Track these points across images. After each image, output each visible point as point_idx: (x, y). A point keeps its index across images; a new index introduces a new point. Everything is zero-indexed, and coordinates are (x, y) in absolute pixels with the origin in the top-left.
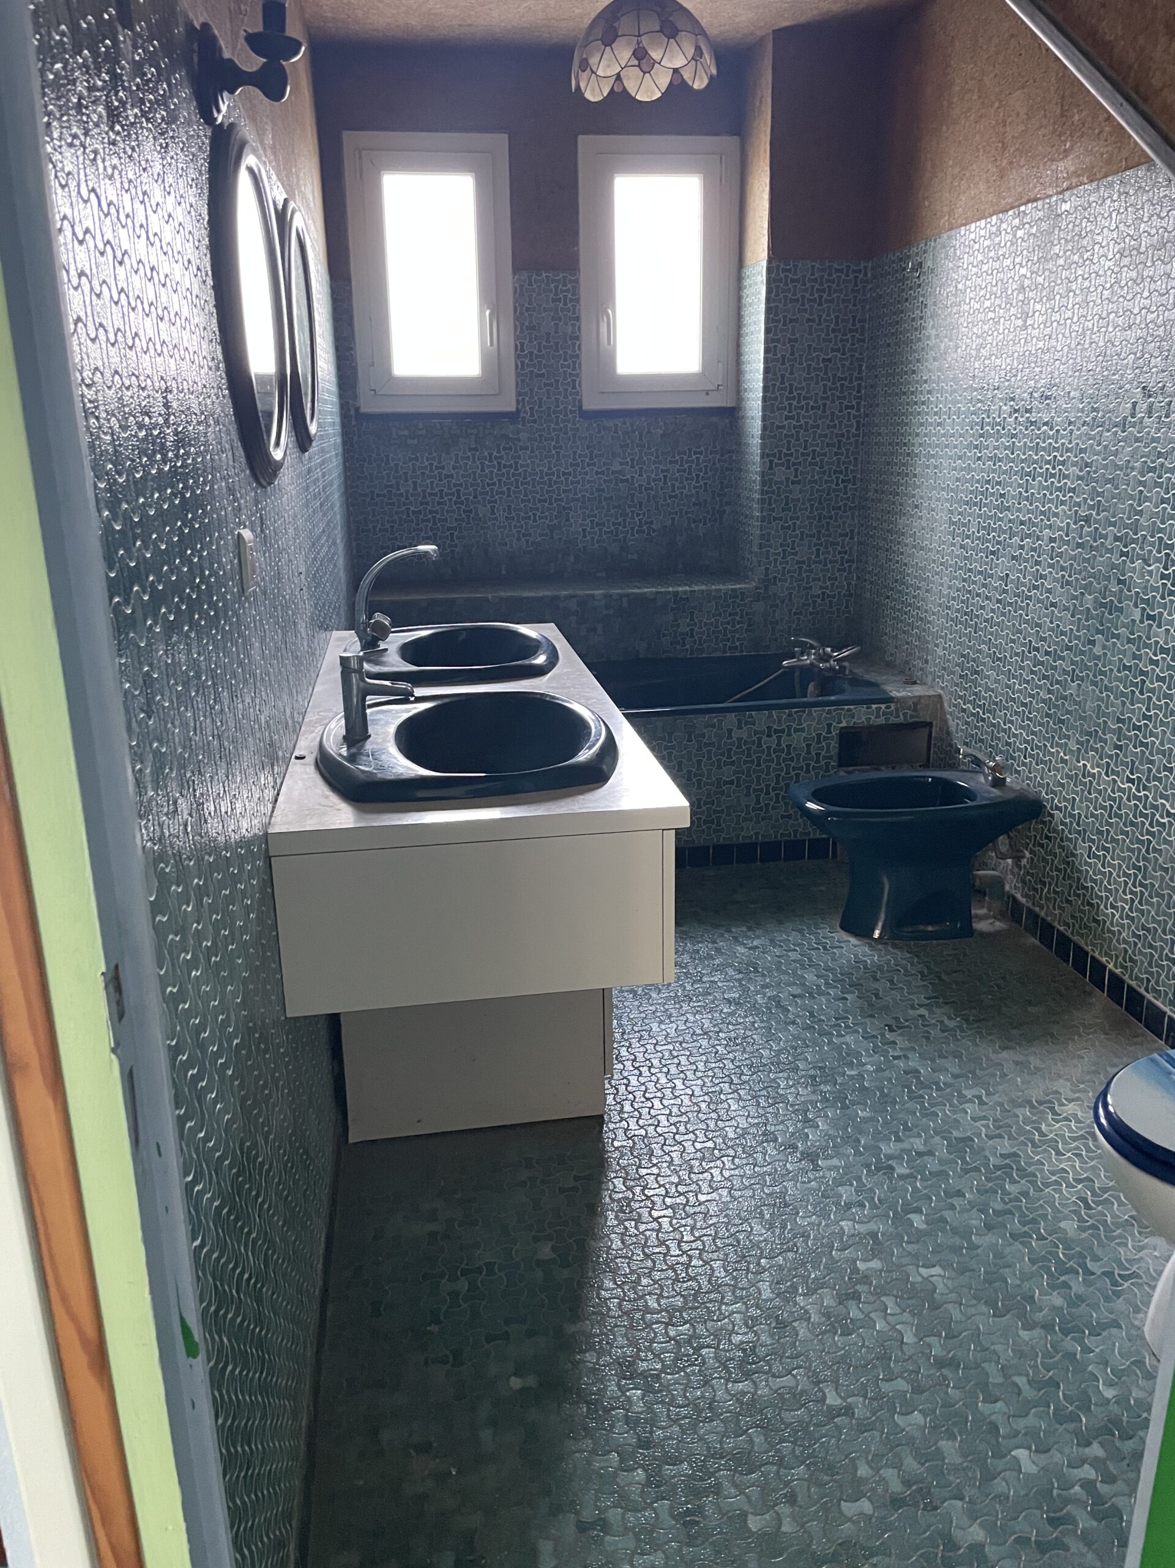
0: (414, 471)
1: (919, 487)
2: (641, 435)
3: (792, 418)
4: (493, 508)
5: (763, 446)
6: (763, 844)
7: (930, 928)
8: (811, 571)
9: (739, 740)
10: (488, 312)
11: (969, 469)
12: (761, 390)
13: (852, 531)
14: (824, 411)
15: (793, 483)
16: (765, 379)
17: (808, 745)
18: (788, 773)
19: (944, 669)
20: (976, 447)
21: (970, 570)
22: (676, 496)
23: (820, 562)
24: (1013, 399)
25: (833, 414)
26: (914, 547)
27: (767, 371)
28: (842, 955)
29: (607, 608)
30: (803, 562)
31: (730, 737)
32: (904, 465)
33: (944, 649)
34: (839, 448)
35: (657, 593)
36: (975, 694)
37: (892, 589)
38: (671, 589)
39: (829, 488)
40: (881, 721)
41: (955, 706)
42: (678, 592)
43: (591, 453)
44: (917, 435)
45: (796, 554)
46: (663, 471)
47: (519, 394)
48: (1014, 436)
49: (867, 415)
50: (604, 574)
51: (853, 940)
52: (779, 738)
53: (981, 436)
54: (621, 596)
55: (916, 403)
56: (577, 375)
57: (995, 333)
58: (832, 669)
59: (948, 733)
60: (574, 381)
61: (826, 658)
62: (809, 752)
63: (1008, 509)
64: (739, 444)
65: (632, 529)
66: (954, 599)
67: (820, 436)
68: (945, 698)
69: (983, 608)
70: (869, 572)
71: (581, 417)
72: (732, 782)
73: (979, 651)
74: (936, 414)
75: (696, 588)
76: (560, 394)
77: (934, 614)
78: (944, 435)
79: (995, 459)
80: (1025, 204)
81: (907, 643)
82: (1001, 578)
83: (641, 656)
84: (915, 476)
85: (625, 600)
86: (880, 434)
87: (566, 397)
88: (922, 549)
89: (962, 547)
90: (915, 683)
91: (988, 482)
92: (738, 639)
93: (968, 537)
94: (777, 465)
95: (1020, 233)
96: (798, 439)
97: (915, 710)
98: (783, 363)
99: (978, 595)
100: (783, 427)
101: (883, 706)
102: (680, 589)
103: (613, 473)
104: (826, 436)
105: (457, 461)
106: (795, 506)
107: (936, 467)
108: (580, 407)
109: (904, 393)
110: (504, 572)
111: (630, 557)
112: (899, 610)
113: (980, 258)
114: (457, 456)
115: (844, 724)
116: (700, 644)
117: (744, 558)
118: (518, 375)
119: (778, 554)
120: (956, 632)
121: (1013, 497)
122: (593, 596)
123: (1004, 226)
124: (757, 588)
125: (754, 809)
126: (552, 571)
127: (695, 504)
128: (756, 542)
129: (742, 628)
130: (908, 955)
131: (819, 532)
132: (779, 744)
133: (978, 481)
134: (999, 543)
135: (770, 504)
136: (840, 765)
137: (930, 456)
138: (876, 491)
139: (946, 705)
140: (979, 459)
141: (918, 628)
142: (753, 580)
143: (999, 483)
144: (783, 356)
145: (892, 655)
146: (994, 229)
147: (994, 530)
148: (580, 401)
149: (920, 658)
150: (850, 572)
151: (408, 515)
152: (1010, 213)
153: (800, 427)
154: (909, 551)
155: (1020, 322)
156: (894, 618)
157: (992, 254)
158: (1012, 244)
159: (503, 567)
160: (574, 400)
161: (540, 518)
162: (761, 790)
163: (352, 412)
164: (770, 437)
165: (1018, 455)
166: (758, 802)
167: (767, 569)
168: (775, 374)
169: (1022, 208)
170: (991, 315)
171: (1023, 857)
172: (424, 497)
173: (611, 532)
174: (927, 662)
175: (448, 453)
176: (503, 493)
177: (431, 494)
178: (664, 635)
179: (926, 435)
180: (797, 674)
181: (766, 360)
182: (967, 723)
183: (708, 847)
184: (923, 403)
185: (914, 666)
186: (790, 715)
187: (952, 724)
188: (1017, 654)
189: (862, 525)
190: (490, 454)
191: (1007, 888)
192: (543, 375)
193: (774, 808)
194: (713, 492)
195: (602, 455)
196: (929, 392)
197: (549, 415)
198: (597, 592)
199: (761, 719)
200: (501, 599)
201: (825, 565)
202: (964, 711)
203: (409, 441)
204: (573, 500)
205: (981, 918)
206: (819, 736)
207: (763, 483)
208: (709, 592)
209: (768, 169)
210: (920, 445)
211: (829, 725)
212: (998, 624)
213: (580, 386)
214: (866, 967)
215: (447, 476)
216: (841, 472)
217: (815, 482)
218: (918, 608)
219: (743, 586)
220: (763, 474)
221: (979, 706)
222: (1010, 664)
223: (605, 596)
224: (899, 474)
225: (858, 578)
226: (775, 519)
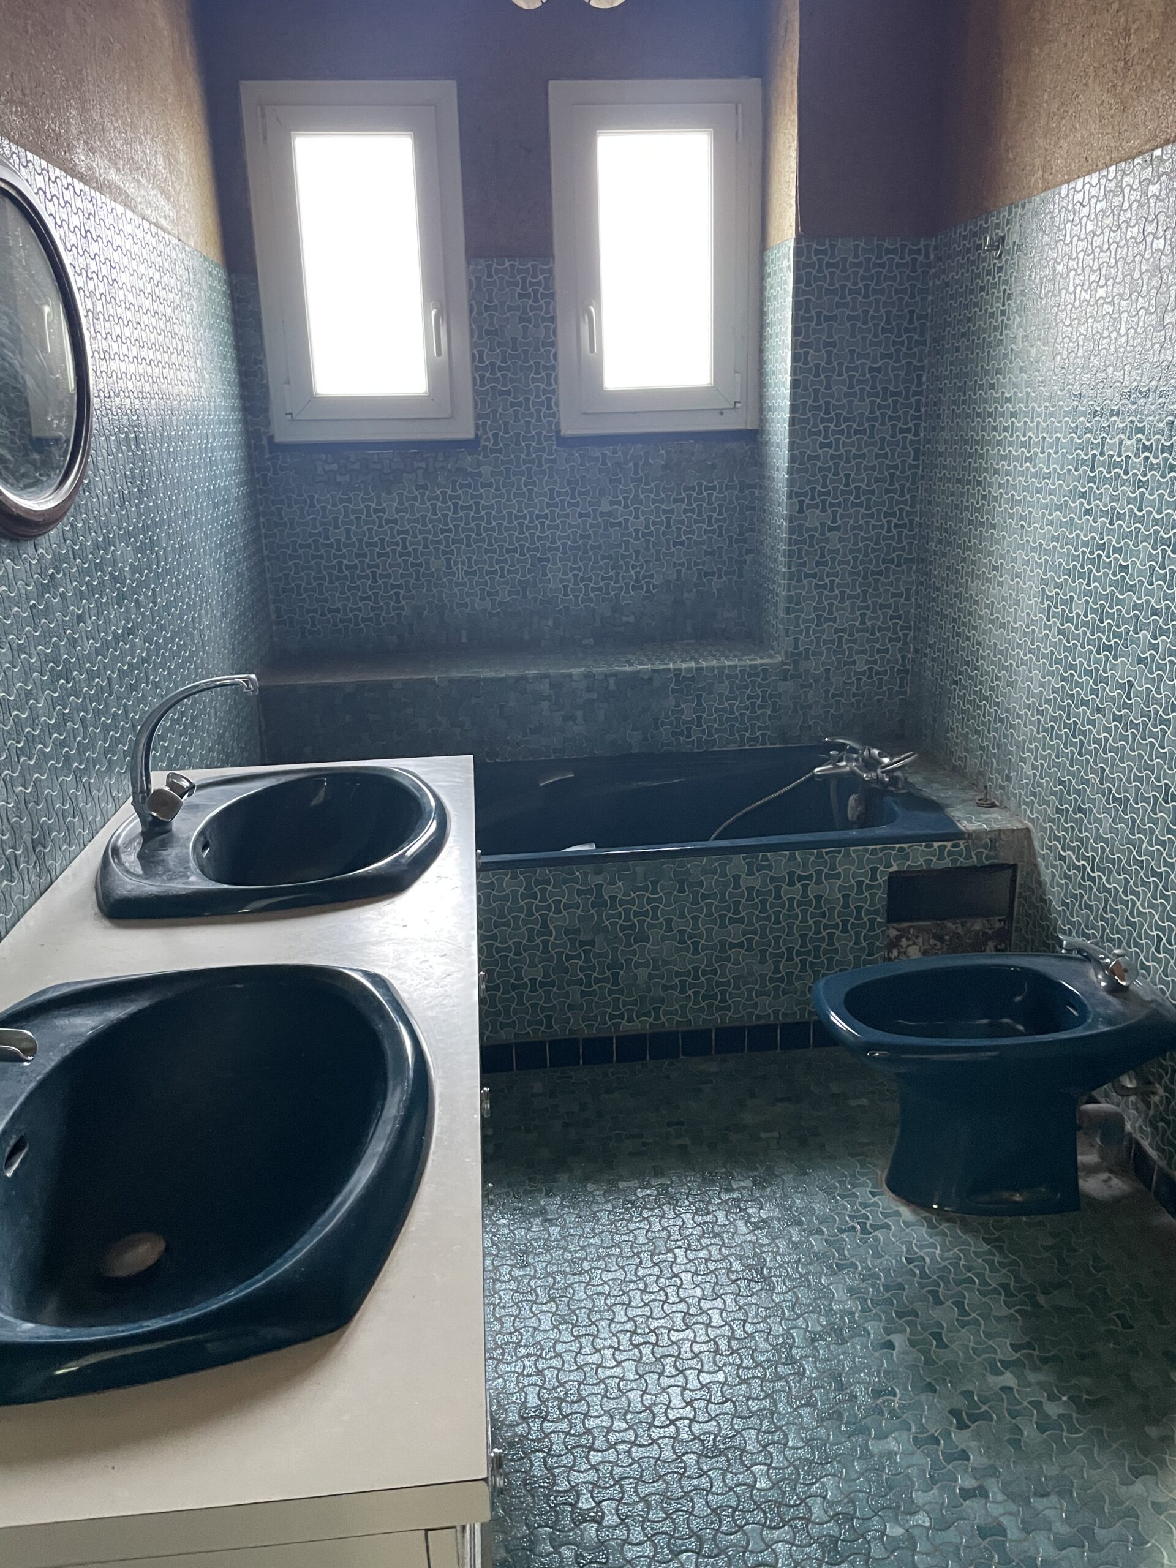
0: (346, 516)
1: (997, 542)
2: (636, 465)
3: (829, 445)
4: (448, 560)
5: (791, 482)
6: (784, 1026)
7: (1017, 1198)
8: (855, 642)
9: (750, 889)
10: (433, 312)
11: (1071, 525)
12: (787, 410)
13: (908, 590)
14: (872, 436)
15: (830, 529)
16: (794, 396)
17: (846, 897)
18: (818, 932)
19: (1034, 794)
20: (1083, 495)
21: (1072, 667)
22: (682, 543)
23: (866, 630)
24: (1141, 430)
25: (882, 439)
26: (991, 621)
27: (795, 384)
28: (887, 1242)
29: (589, 689)
30: (844, 631)
31: (737, 886)
32: (978, 510)
33: (1034, 767)
34: (892, 483)
35: (654, 671)
36: (1080, 840)
37: (961, 673)
38: (671, 666)
39: (878, 535)
40: (947, 863)
41: (1050, 848)
42: (680, 670)
43: (573, 490)
44: (997, 472)
45: (834, 620)
46: (665, 512)
47: (478, 417)
48: (1141, 484)
49: (928, 442)
50: (591, 641)
51: (906, 1212)
52: (805, 887)
53: (1091, 480)
54: (606, 676)
55: (995, 429)
56: (553, 392)
57: (1114, 334)
58: (879, 780)
59: (1040, 883)
60: (549, 400)
61: (871, 764)
62: (846, 905)
63: (1132, 589)
64: (762, 477)
65: (627, 585)
66: (1048, 701)
67: (866, 468)
68: (1036, 835)
69: (1093, 723)
70: (930, 646)
71: (558, 445)
72: (740, 945)
73: (1087, 782)
74: (1023, 444)
75: (704, 664)
76: (531, 415)
77: (1019, 716)
78: (1034, 475)
79: (1114, 516)
80: (1162, 146)
81: (982, 748)
82: (1121, 686)
83: (635, 751)
84: (993, 526)
85: (612, 680)
86: (944, 467)
87: (539, 420)
88: (1002, 626)
89: (1060, 632)
90: (993, 805)
91: (1101, 547)
92: (760, 728)
93: (1069, 620)
94: (809, 506)
95: (1154, 189)
96: (836, 474)
97: (993, 848)
98: (817, 375)
99: (1085, 703)
100: (817, 458)
101: (949, 844)
102: (684, 666)
103: (602, 514)
104: (873, 468)
105: (401, 503)
106: (833, 559)
107: (1022, 518)
108: (558, 432)
109: (979, 415)
110: (464, 640)
111: (625, 619)
112: (970, 702)
113: (1090, 227)
114: (400, 495)
115: (895, 868)
116: (710, 735)
117: (768, 622)
118: (476, 392)
119: (811, 621)
120: (1051, 747)
121: (1141, 573)
122: (570, 675)
123: (1128, 179)
124: (783, 664)
125: (771, 980)
126: (526, 637)
127: (706, 553)
128: (782, 605)
129: (763, 714)
130: (986, 1247)
131: (865, 592)
132: (805, 894)
133: (1085, 544)
134: (1117, 635)
135: (800, 557)
136: (890, 920)
137: (1013, 502)
138: (940, 542)
139: (1036, 844)
140: (1087, 512)
141: (996, 730)
142: (779, 653)
143: (1118, 551)
144: (817, 366)
145: (960, 758)
146: (1112, 185)
147: (1110, 616)
148: (558, 424)
149: (999, 772)
150: (905, 643)
151: (340, 571)
152: (1138, 160)
153: (840, 457)
154: (984, 626)
155: (1153, 319)
156: (963, 712)
157: (1109, 221)
158: (1141, 206)
159: (464, 633)
160: (550, 423)
161: (509, 572)
162: (781, 955)
163: (265, 442)
164: (799, 471)
165: (1150, 513)
166: (777, 970)
167: (796, 640)
168: (806, 389)
169: (1158, 152)
170: (1108, 308)
171: (1155, 1093)
172: (360, 548)
173: (600, 589)
174: (1009, 779)
175: (389, 493)
176: (461, 541)
177: (368, 544)
178: (663, 724)
179: (1008, 473)
180: (833, 786)
181: (794, 371)
182: (1067, 877)
183: (710, 1030)
184: (1005, 429)
185: (991, 780)
186: (820, 856)
187: (1046, 875)
188: (1146, 800)
189: (922, 583)
190: (444, 493)
191: (1128, 1127)
192: (508, 392)
193: (799, 978)
194: (730, 538)
195: (587, 493)
196: (1014, 415)
197: (518, 443)
198: (575, 671)
199: (780, 862)
200: (451, 681)
201: (873, 634)
202: (1063, 859)
203: (339, 479)
204: (550, 549)
205: (1092, 1170)
206: (860, 883)
207: (791, 530)
208: (721, 669)
209: (795, 117)
210: (1000, 486)
211: (874, 870)
212: (1115, 750)
213: (557, 405)
214: (923, 1275)
215: (388, 521)
216: (893, 515)
217: (860, 527)
218: (997, 705)
219: (766, 661)
220: (791, 519)
221: (1086, 859)
222: (1134, 810)
223: (586, 676)
224: (970, 522)
225: (916, 651)
226: (807, 576)
